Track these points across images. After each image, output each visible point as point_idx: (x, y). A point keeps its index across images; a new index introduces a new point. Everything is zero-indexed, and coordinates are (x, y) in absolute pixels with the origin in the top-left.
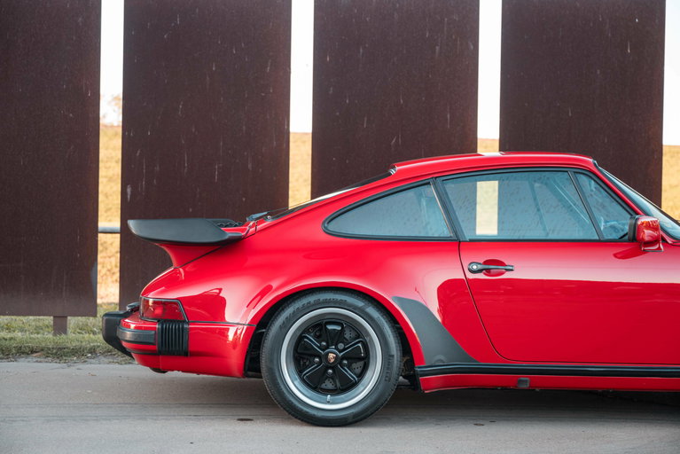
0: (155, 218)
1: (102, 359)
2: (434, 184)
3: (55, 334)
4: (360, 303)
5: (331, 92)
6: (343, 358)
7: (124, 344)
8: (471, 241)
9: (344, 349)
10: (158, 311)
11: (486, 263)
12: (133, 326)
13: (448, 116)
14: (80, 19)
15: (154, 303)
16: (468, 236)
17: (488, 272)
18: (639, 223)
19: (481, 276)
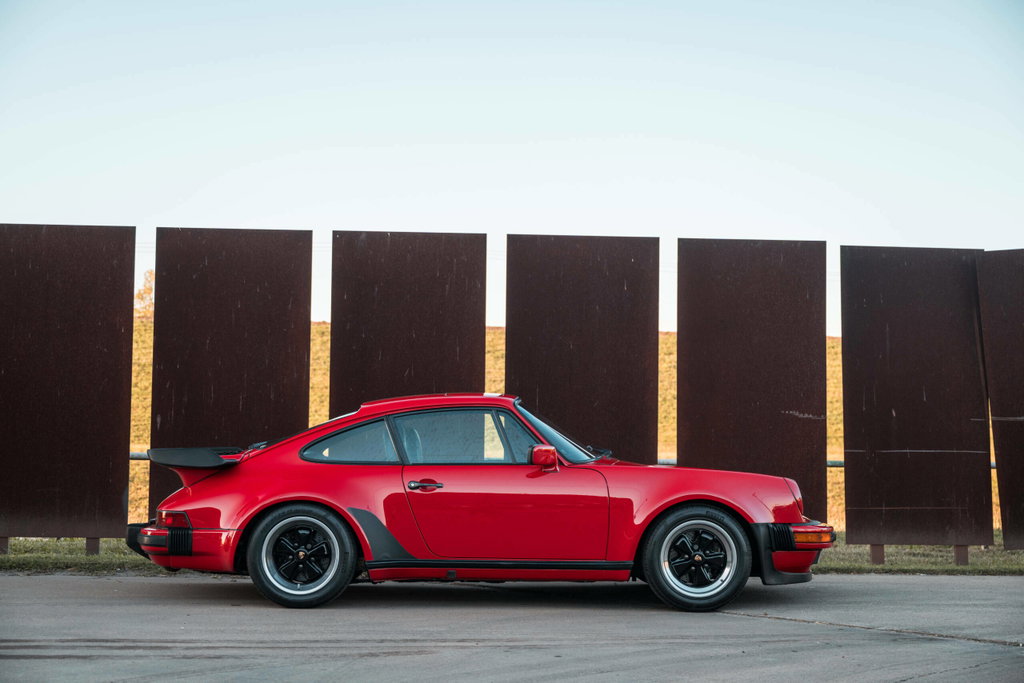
0: (174, 447)
1: (130, 573)
2: (387, 421)
3: (87, 555)
4: (323, 513)
5: (348, 327)
6: (312, 555)
7: (143, 548)
8: (414, 465)
9: (312, 549)
10: (170, 521)
11: (422, 481)
12: (149, 533)
13: (458, 349)
14: (115, 262)
15: (167, 515)
16: (411, 460)
17: (424, 488)
18: (535, 450)
19: (418, 491)
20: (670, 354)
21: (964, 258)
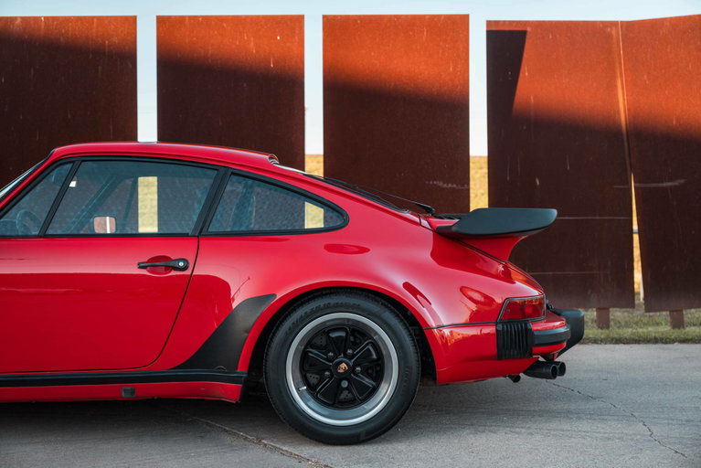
21: (609, 29)
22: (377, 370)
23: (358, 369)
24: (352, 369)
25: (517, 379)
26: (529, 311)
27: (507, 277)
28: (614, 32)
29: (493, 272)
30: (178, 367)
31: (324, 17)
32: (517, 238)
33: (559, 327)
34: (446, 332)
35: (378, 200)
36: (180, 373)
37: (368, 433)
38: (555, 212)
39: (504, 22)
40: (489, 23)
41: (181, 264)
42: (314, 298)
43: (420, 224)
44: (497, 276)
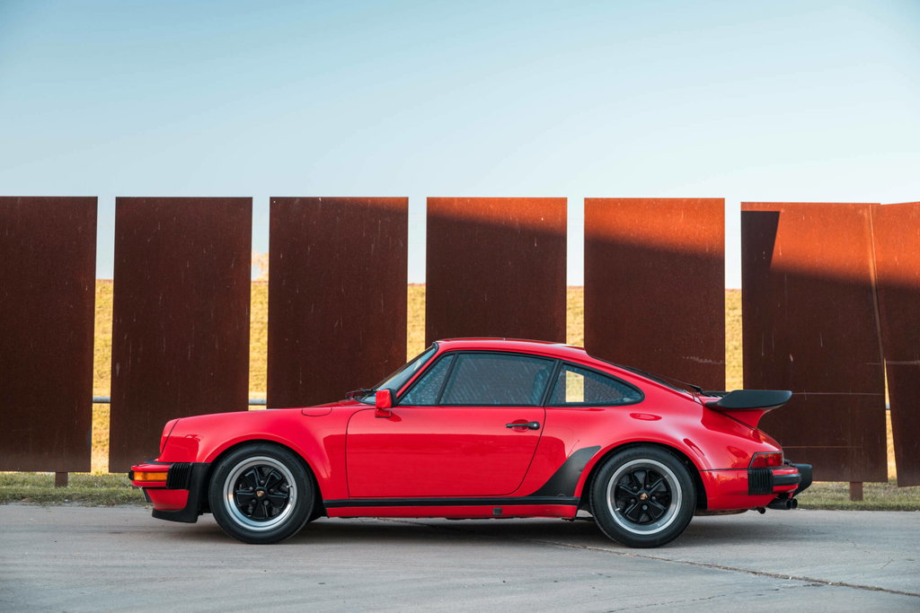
5: (284, 284)
13: (382, 302)
20: (735, 309)
21: (861, 212)
22: (666, 499)
23: (654, 498)
24: (650, 498)
25: (763, 511)
26: (771, 462)
27: (756, 438)
28: (865, 214)
29: (747, 434)
30: (533, 495)
31: (586, 199)
32: (762, 412)
33: (792, 472)
34: (715, 475)
35: (664, 382)
36: (533, 498)
37: (662, 540)
38: (790, 393)
39: (759, 203)
40: (743, 204)
41: (535, 425)
42: (625, 449)
43: (694, 400)
44: (749, 438)
